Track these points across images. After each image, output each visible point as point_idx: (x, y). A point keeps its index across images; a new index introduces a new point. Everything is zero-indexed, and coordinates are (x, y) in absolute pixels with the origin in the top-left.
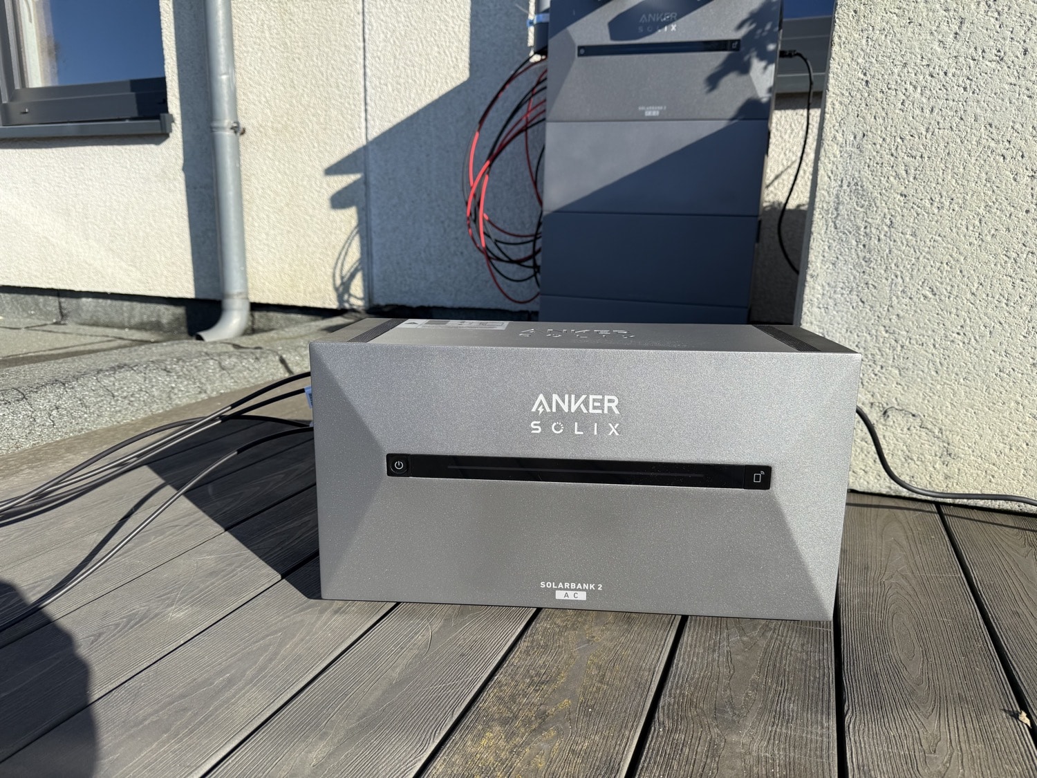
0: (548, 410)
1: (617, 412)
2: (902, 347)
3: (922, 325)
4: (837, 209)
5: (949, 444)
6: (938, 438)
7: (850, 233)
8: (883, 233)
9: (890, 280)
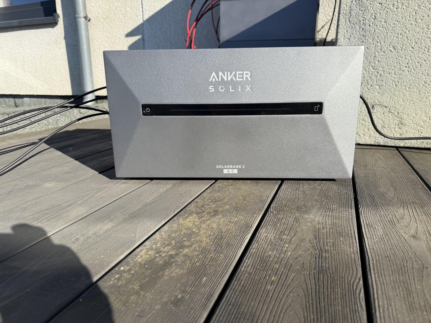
0: (217, 80)
1: (250, 79)
2: (380, 75)
3: (389, 64)
4: (350, 13)
5: (402, 119)
6: (397, 116)
7: (356, 24)
8: (371, 22)
9: (375, 44)
